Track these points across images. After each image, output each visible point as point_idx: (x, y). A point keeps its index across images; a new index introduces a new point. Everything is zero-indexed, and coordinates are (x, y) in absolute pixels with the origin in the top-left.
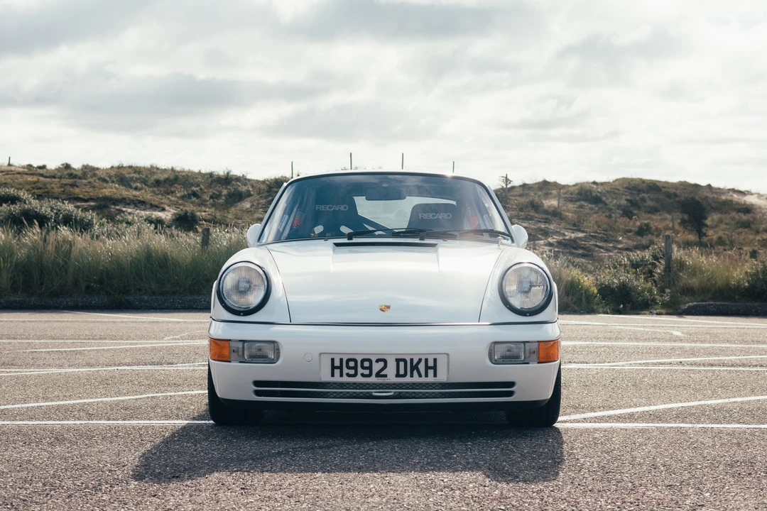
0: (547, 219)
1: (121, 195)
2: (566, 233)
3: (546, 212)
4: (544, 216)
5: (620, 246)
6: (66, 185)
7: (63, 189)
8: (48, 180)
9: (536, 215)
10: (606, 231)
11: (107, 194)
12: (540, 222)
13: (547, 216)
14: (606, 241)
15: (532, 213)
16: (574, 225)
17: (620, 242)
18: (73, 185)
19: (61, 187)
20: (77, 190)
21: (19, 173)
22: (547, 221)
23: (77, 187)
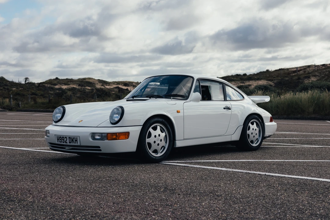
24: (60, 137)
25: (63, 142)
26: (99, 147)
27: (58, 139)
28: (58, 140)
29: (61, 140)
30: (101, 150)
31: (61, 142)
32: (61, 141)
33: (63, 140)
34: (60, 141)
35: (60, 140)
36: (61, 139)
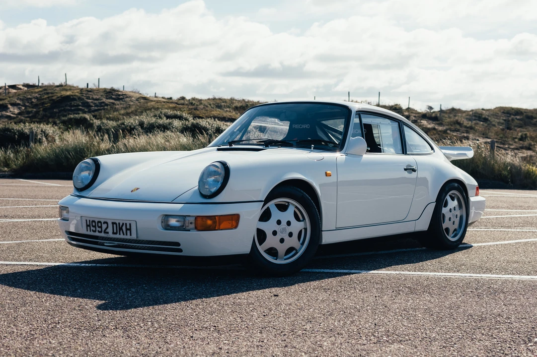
0: (467, 131)
1: (223, 115)
2: (480, 139)
3: (466, 127)
4: (465, 129)
5: (512, 147)
6: (192, 109)
7: (190, 112)
8: (180, 106)
9: (461, 129)
10: (502, 138)
11: (215, 115)
12: (464, 133)
13: (467, 129)
14: (504, 144)
15: (458, 127)
16: (483, 134)
17: (512, 145)
18: (196, 109)
19: (189, 110)
20: (198, 112)
21: (164, 102)
22: (467, 132)
23: (198, 110)
24: (93, 221)
25: (99, 232)
26: (178, 244)
27: (89, 226)
28: (89, 228)
29: (95, 227)
30: (181, 251)
31: (95, 231)
32: (94, 229)
33: (99, 227)
34: (92, 228)
35: (93, 226)
36: (94, 224)
